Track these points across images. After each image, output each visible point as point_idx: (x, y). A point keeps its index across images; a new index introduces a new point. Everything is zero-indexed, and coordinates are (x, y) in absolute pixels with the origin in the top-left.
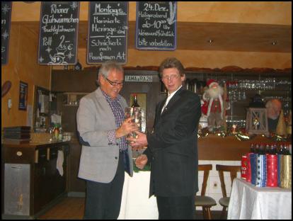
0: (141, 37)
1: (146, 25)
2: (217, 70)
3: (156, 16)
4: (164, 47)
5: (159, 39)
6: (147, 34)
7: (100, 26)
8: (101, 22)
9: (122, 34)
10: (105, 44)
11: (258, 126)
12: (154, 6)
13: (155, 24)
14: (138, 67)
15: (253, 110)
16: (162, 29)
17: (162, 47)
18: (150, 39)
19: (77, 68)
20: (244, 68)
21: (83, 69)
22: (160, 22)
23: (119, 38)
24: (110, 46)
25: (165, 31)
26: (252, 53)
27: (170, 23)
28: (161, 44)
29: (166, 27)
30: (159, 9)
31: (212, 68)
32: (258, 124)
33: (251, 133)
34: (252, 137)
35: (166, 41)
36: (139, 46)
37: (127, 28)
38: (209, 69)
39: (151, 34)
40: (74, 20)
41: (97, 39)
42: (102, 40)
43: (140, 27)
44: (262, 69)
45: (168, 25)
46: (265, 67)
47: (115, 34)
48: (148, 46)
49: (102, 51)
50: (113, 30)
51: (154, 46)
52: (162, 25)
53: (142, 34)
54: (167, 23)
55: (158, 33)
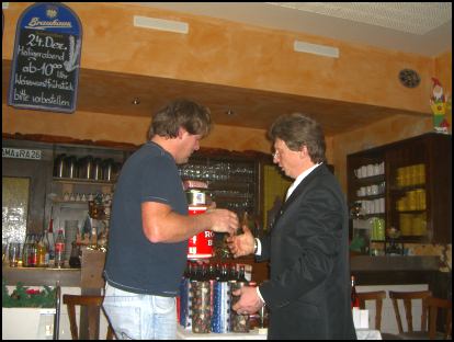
0: (19, 88)
1: (28, 69)
3: (47, 56)
4: (57, 106)
5: (48, 92)
6: (29, 83)
12: (44, 40)
13: (44, 68)
14: (17, 134)
16: (54, 77)
17: (52, 105)
18: (33, 91)
22: (52, 66)
25: (60, 81)
27: (69, 69)
28: (52, 100)
29: (61, 75)
30: (53, 46)
35: (59, 97)
36: (14, 102)
39: (36, 84)
43: (19, 71)
44: (212, 149)
45: (66, 73)
48: (30, 101)
51: (40, 104)
52: (56, 70)
53: (20, 82)
54: (63, 69)
55: (47, 83)
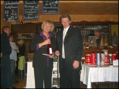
0: (45, 9)
1: (46, 4)
2: (78, 22)
5: (52, 10)
6: (47, 8)
7: (28, 5)
8: (28, 4)
9: (37, 8)
10: (30, 12)
11: (93, 43)
13: (50, 4)
15: (90, 37)
16: (53, 5)
17: (53, 13)
18: (48, 10)
19: (21, 23)
20: (89, 21)
21: (23, 24)
22: (52, 3)
23: (35, 10)
24: (32, 13)
25: (54, 6)
26: (92, 15)
27: (56, 3)
28: (53, 12)
29: (55, 5)
31: (76, 22)
32: (92, 42)
33: (89, 46)
34: (90, 48)
35: (54, 11)
36: (44, 13)
37: (39, 6)
38: (75, 22)
39: (48, 8)
40: (17, 3)
41: (27, 10)
42: (29, 11)
43: (44, 5)
45: (55, 4)
46: (97, 21)
47: (34, 8)
48: (47, 12)
49: (29, 15)
50: (33, 7)
51: (50, 13)
52: (53, 4)
53: (45, 8)
54: (55, 3)
55: (51, 7)
